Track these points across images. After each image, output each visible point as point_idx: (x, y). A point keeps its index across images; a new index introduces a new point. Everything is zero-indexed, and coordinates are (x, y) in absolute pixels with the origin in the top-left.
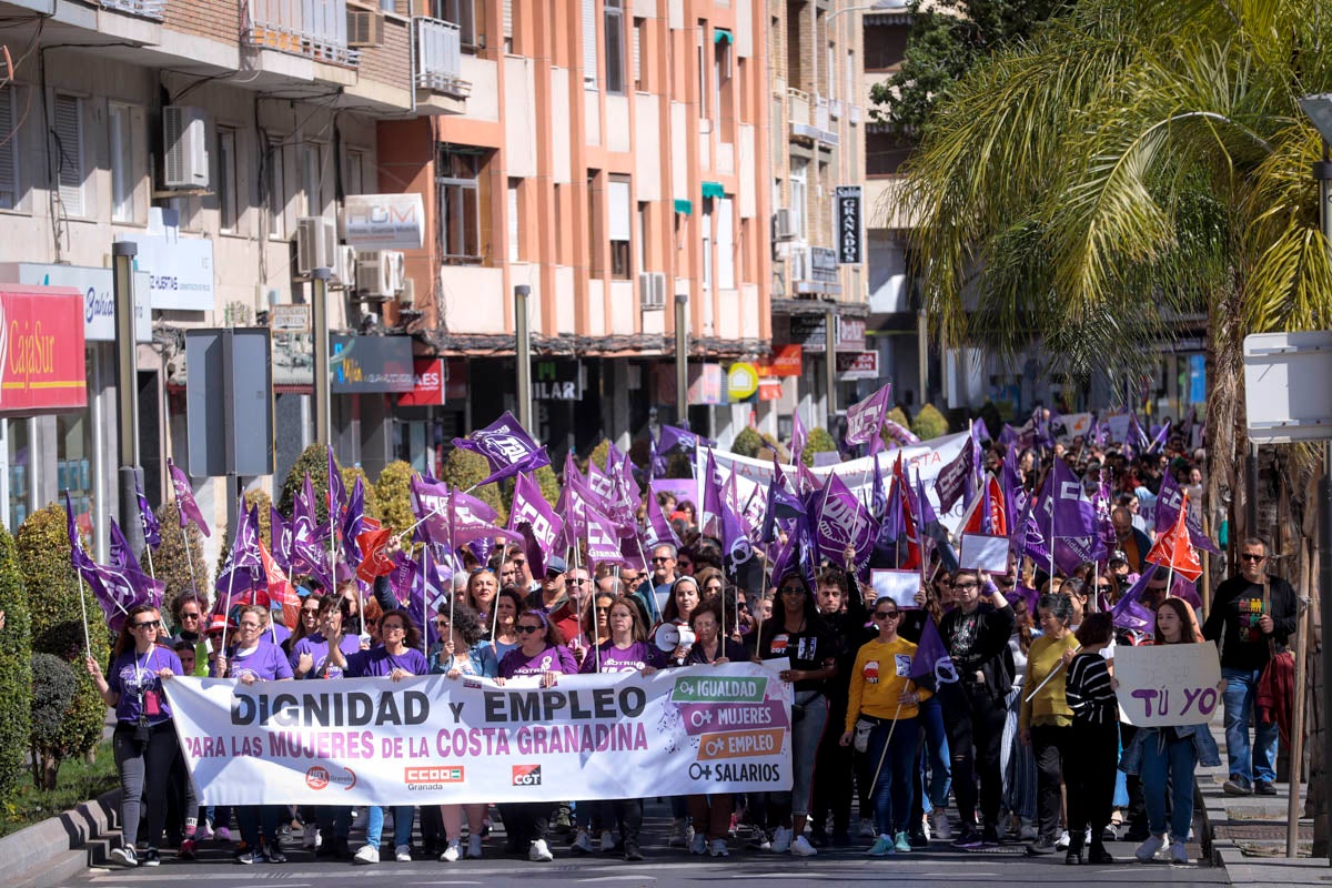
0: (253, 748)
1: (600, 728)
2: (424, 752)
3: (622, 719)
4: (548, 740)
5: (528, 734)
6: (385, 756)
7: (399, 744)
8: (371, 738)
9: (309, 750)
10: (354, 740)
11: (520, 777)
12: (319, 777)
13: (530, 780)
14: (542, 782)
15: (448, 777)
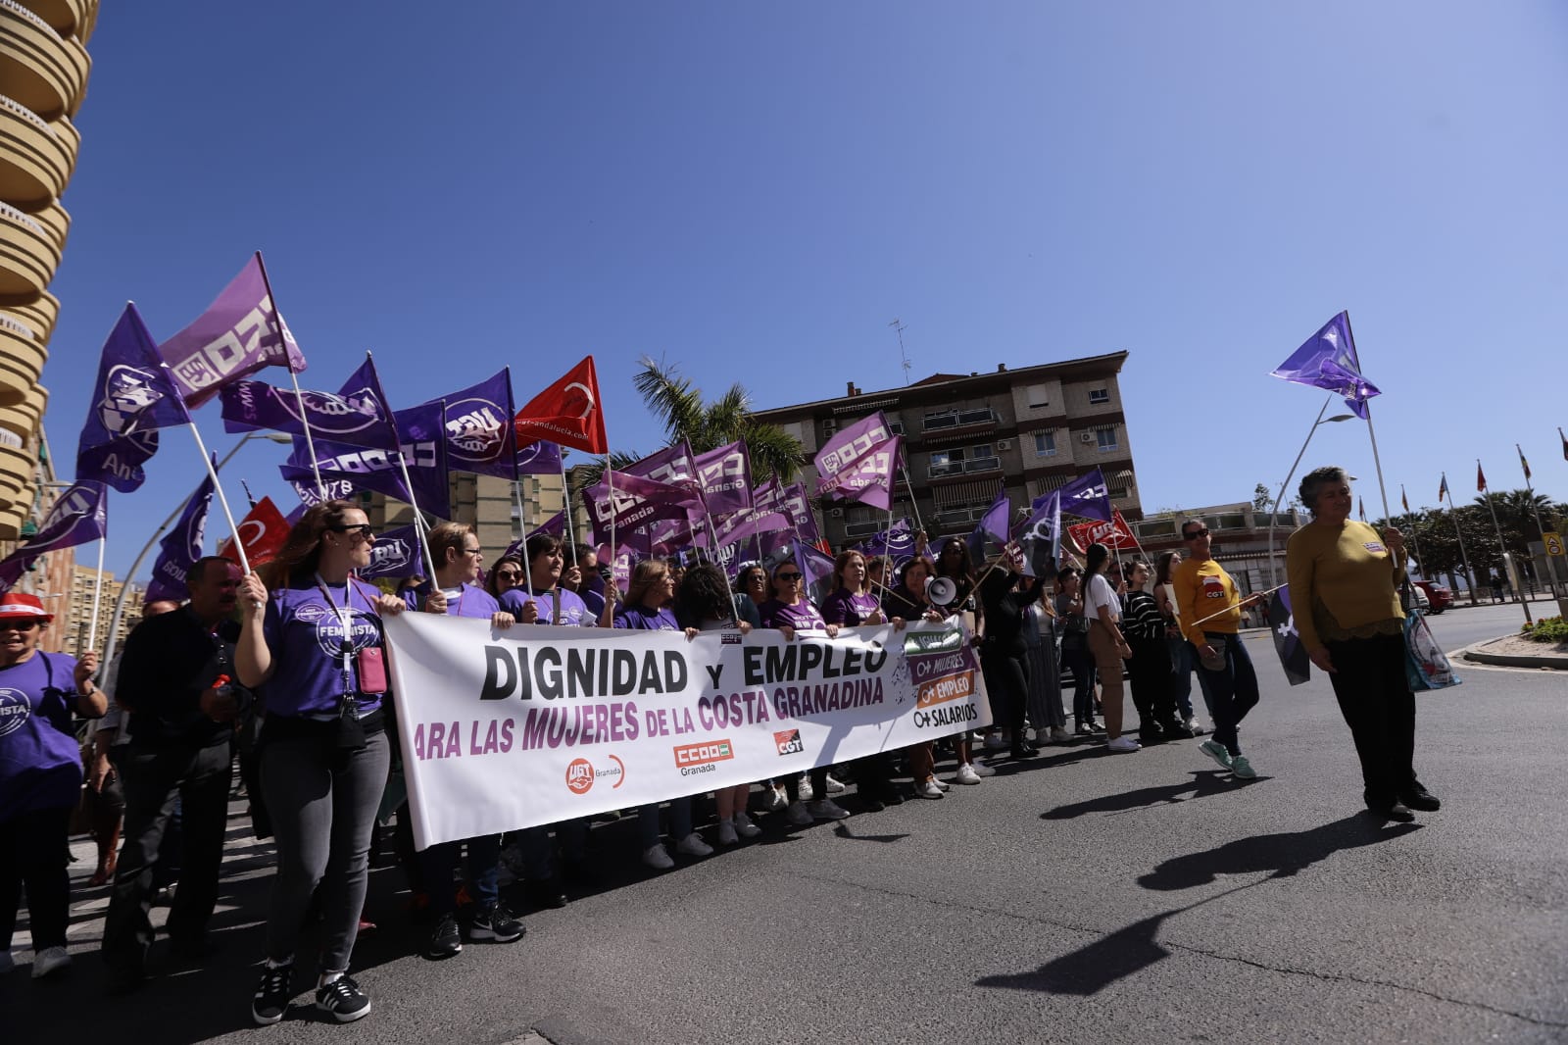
2: (690, 726)
3: (864, 675)
4: (800, 702)
5: (784, 697)
6: (652, 734)
7: (663, 717)
8: (635, 711)
9: (572, 735)
10: (618, 715)
11: (782, 745)
12: (582, 774)
13: (793, 747)
14: (804, 747)
15: (717, 755)
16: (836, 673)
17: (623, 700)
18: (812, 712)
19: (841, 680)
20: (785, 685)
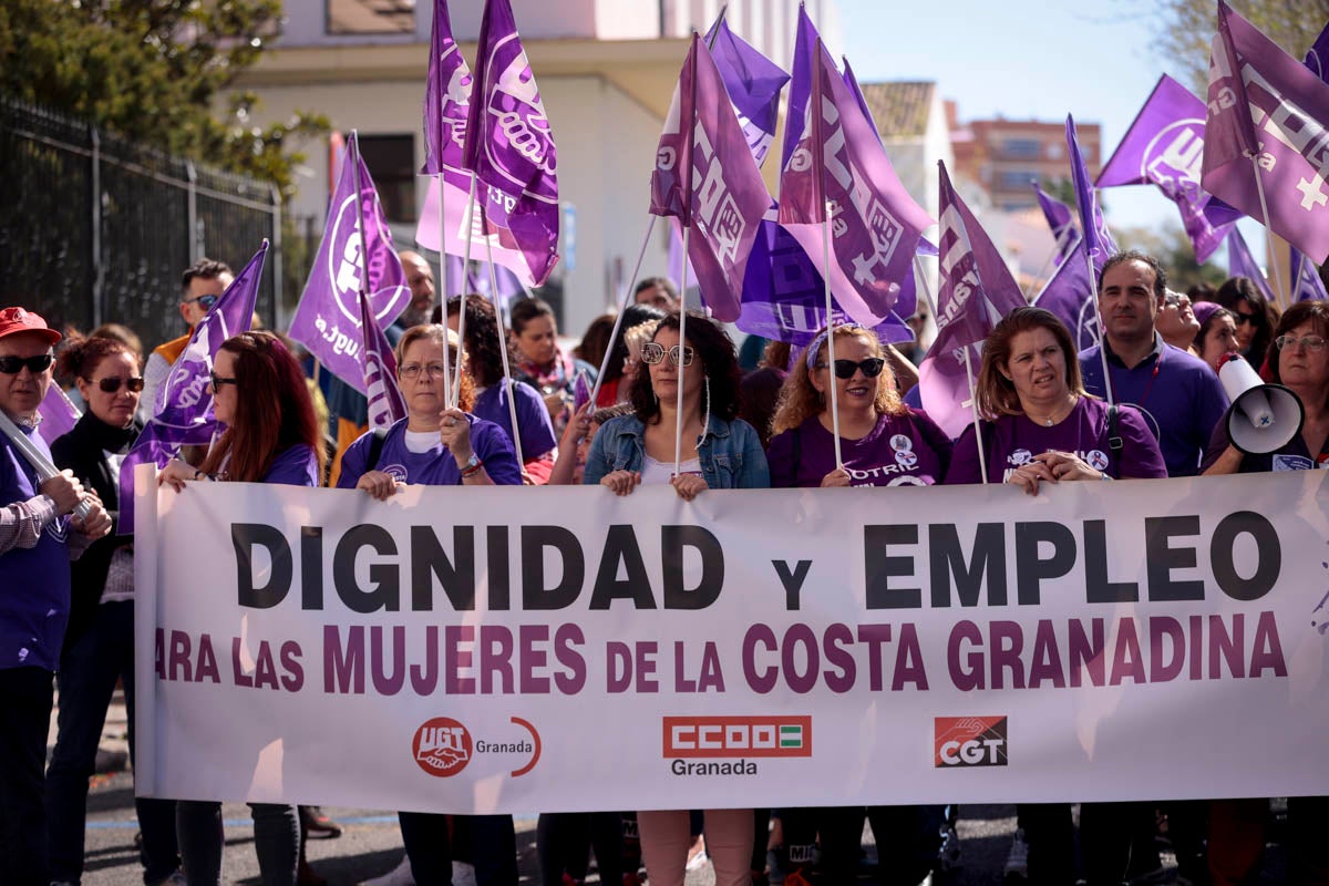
0: (280, 671)
1: (1160, 626)
2: (713, 678)
3: (1219, 603)
4: (1027, 657)
5: (977, 640)
6: (615, 686)
7: (648, 657)
8: (579, 639)
9: (424, 674)
10: (537, 646)
11: (954, 744)
12: (448, 744)
13: (980, 754)
14: (1009, 758)
15: (771, 744)
16: (1128, 592)
17: (553, 619)
18: (1059, 683)
19: (1141, 611)
20: (983, 614)
